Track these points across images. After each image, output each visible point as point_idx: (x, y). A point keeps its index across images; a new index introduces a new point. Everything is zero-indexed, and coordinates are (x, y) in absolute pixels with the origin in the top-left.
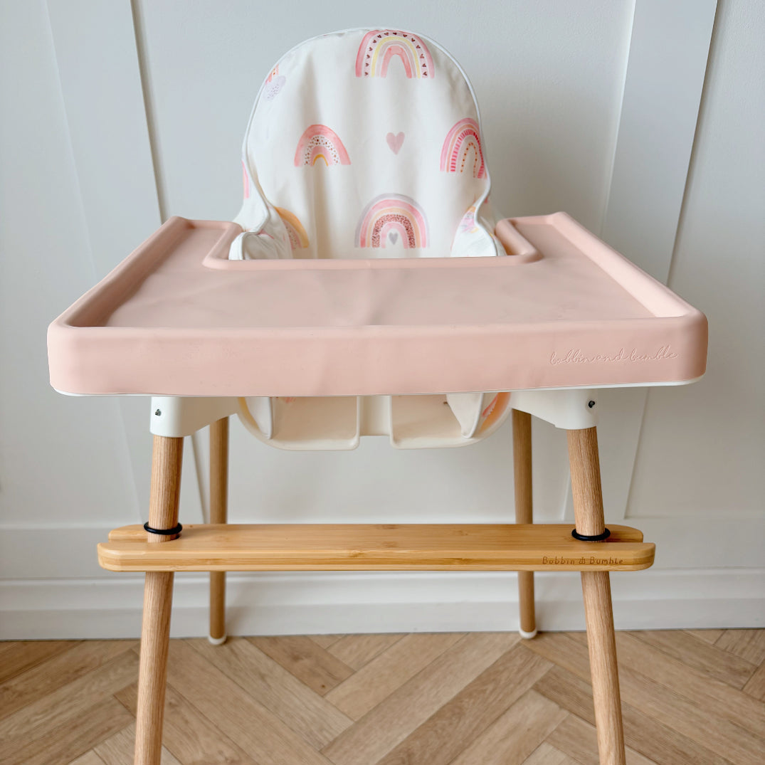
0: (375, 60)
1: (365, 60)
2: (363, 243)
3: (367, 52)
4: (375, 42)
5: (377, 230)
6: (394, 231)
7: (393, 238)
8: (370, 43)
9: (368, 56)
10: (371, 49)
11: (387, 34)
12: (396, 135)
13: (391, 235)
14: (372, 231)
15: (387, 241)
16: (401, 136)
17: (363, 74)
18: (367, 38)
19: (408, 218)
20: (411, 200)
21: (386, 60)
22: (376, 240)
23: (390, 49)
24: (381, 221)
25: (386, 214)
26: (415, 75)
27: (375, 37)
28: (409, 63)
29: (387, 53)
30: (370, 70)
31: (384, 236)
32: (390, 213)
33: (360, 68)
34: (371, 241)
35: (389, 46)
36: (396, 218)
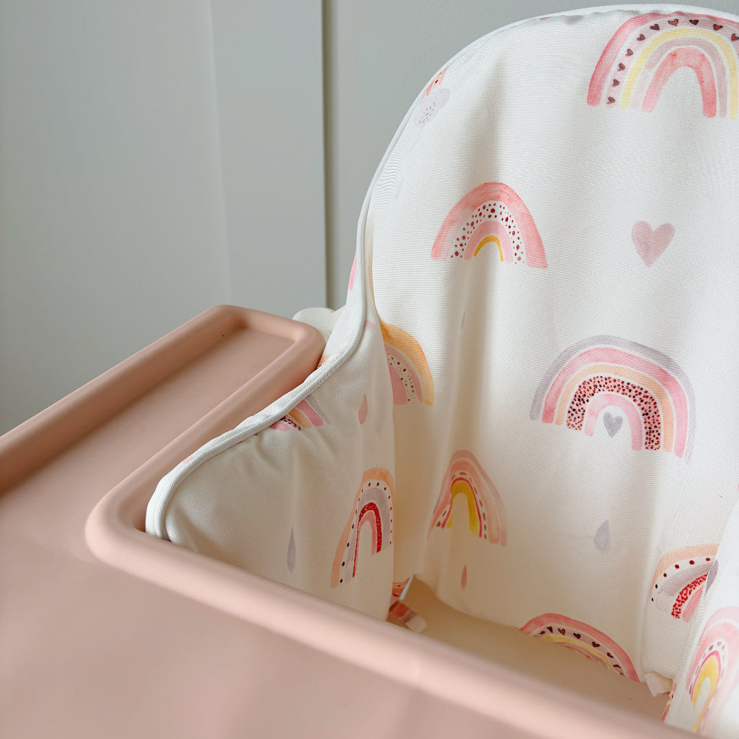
0: (638, 73)
1: (613, 73)
2: (548, 415)
3: (621, 56)
4: (642, 38)
5: (580, 399)
6: (616, 411)
7: (613, 425)
8: (630, 40)
9: (622, 67)
10: (630, 53)
11: (675, 22)
12: (654, 227)
13: (607, 417)
14: (572, 397)
15: (599, 426)
16: (667, 231)
17: (604, 99)
18: (627, 30)
19: (651, 393)
20: (668, 361)
21: (661, 76)
22: (576, 415)
23: (674, 55)
24: (592, 384)
25: (605, 375)
26: (724, 110)
27: (644, 28)
28: (713, 86)
29: (664, 64)
30: (619, 93)
31: (594, 414)
32: (613, 377)
33: (600, 88)
34: (566, 415)
35: (672, 50)
36: (625, 388)
